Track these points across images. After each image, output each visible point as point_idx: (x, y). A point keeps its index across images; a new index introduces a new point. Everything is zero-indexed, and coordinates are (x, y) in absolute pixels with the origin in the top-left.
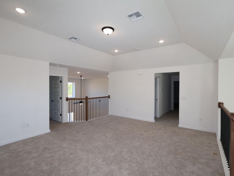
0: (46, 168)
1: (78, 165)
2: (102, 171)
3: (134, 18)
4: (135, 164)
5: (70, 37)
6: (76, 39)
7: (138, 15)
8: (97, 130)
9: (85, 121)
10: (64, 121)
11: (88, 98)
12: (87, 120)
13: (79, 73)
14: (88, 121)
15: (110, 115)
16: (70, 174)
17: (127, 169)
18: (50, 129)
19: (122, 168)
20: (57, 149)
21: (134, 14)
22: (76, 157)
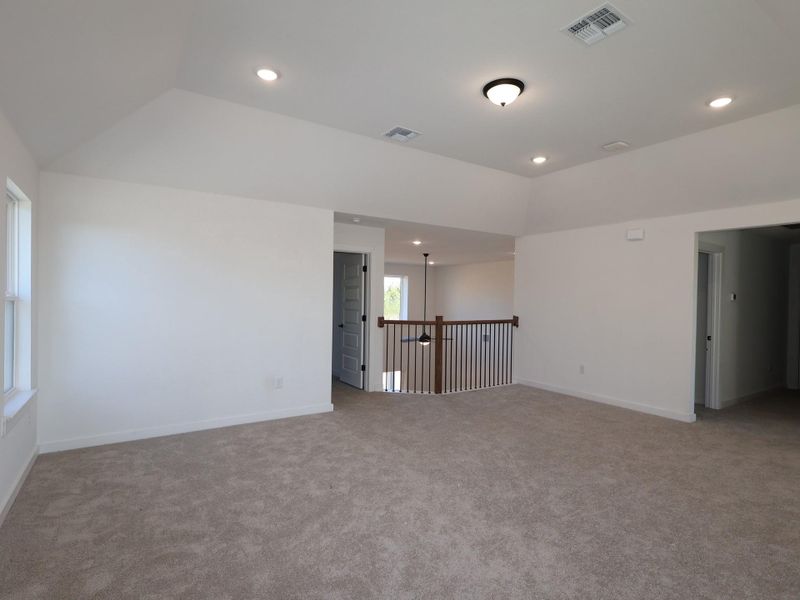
0: (318, 493)
1: (402, 502)
2: (469, 533)
3: (594, 32)
4: (588, 538)
5: (388, 132)
6: (405, 133)
7: (605, 18)
8: (467, 423)
9: (433, 393)
10: (371, 388)
11: (445, 320)
12: (438, 390)
13: (417, 243)
14: (443, 393)
15: (518, 385)
16: (377, 519)
17: (555, 544)
18: (332, 402)
19: (536, 539)
20: (347, 455)
21: (592, 18)
22: (396, 482)
